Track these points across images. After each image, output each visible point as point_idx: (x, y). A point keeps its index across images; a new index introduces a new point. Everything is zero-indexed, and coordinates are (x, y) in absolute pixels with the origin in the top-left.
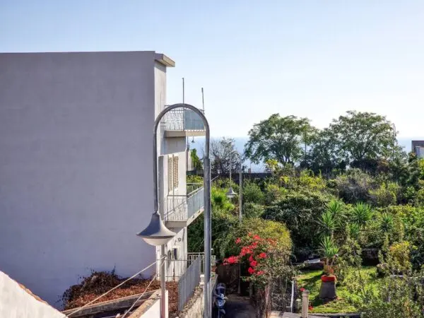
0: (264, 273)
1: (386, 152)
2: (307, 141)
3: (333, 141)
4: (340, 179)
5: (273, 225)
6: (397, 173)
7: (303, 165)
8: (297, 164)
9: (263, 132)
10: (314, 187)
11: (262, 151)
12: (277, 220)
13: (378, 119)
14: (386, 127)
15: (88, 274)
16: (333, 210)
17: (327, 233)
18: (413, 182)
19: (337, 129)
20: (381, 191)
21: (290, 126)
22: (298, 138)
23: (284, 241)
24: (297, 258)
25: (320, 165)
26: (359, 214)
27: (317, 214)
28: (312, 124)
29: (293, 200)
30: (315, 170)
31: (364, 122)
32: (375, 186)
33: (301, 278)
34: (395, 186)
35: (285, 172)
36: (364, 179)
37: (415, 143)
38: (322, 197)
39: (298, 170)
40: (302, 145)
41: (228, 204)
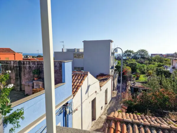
0: (127, 75)
1: (146, 56)
2: (133, 54)
3: (137, 54)
4: (138, 60)
5: (128, 67)
6: (148, 59)
7: (132, 58)
8: (131, 57)
9: (125, 52)
10: (134, 61)
11: (125, 56)
12: (129, 66)
13: (145, 50)
14: (146, 52)
15: (99, 73)
16: (138, 65)
17: (137, 69)
18: (151, 61)
19: (138, 52)
20: (146, 62)
21: (130, 52)
22: (131, 53)
23: (130, 70)
24: (132, 73)
25: (135, 58)
26: (143, 66)
27: (135, 66)
28: (134, 51)
29: (131, 63)
30: (134, 59)
31: (143, 51)
32: (144, 61)
33: (133, 76)
34: (148, 61)
35: (129, 59)
36: (142, 60)
37: (152, 54)
38: (136, 63)
39: (131, 59)
40: (132, 55)
41: (120, 63)
